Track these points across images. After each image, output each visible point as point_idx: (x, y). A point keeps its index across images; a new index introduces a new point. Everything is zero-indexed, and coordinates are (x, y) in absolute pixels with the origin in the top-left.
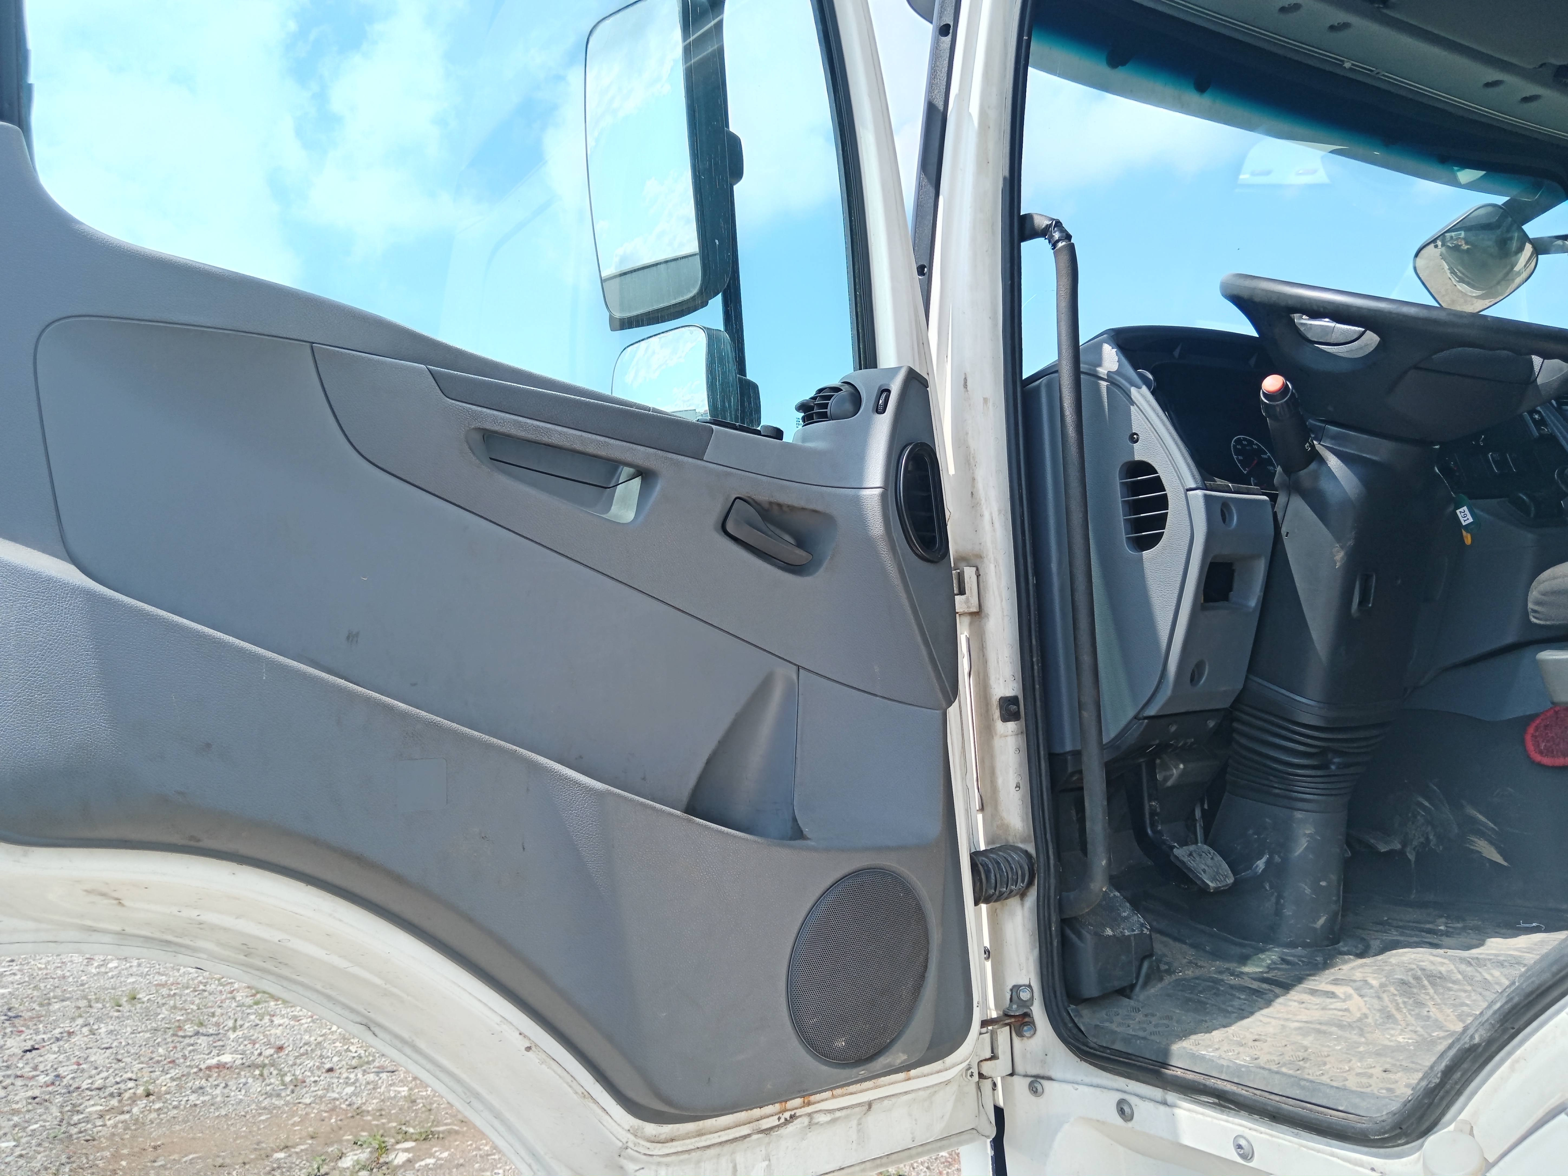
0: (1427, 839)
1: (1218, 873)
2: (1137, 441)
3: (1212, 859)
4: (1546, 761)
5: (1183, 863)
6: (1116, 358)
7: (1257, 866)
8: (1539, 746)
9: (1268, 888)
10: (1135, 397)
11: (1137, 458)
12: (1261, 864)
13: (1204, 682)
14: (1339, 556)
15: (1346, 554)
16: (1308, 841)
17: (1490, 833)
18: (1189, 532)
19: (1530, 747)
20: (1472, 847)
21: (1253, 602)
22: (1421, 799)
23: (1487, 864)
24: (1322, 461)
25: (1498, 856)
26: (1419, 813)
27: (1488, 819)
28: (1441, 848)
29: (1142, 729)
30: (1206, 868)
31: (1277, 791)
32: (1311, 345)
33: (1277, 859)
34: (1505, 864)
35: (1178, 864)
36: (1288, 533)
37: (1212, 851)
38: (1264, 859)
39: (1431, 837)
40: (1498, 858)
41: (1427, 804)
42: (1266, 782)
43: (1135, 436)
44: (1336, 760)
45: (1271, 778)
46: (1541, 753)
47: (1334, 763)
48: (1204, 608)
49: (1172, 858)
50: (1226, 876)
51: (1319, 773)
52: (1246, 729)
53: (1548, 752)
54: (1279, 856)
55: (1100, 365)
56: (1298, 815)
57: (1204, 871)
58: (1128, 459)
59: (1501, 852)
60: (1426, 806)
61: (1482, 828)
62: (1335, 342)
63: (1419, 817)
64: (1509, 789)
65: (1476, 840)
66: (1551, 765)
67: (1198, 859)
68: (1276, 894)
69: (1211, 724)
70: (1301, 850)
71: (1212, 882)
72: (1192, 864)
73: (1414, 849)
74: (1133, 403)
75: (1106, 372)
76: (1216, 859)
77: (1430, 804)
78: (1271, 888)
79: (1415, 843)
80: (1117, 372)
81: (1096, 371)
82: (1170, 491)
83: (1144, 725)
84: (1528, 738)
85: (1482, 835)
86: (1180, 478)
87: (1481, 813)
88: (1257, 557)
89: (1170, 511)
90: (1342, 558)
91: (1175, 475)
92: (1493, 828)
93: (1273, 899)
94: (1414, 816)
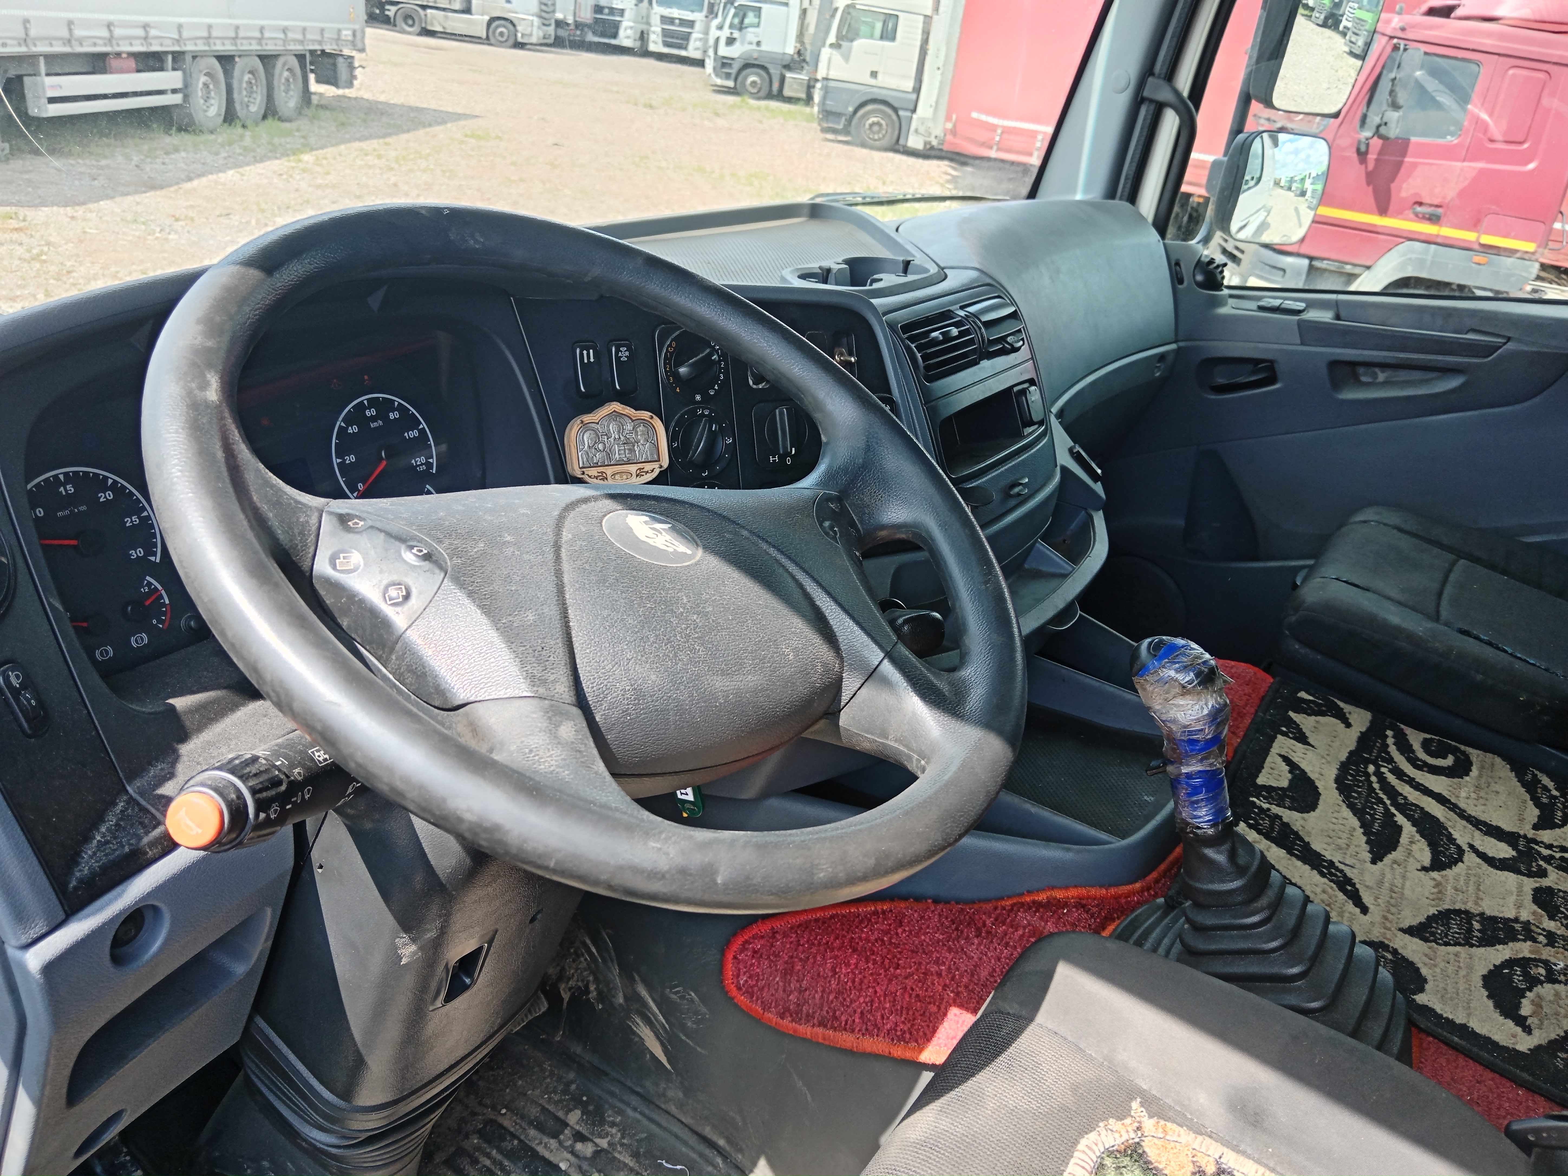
0: (587, 987)
4: (742, 1000)
14: (408, 950)
15: (421, 948)
17: (658, 1027)
19: (729, 973)
20: (634, 1028)
22: (588, 941)
23: (648, 1055)
25: (663, 1054)
26: (583, 955)
27: (660, 1012)
28: (600, 1006)
34: (668, 1067)
36: (321, 866)
39: (592, 988)
40: (661, 1057)
41: (594, 950)
46: (739, 987)
53: (748, 992)
59: (667, 1053)
60: (593, 953)
61: (652, 1018)
63: (582, 959)
64: (693, 995)
65: (641, 1023)
66: (745, 1009)
73: (570, 989)
77: (598, 952)
79: (572, 983)
84: (730, 955)
85: (649, 1022)
87: (654, 1000)
90: (414, 953)
92: (662, 1023)
94: (578, 955)
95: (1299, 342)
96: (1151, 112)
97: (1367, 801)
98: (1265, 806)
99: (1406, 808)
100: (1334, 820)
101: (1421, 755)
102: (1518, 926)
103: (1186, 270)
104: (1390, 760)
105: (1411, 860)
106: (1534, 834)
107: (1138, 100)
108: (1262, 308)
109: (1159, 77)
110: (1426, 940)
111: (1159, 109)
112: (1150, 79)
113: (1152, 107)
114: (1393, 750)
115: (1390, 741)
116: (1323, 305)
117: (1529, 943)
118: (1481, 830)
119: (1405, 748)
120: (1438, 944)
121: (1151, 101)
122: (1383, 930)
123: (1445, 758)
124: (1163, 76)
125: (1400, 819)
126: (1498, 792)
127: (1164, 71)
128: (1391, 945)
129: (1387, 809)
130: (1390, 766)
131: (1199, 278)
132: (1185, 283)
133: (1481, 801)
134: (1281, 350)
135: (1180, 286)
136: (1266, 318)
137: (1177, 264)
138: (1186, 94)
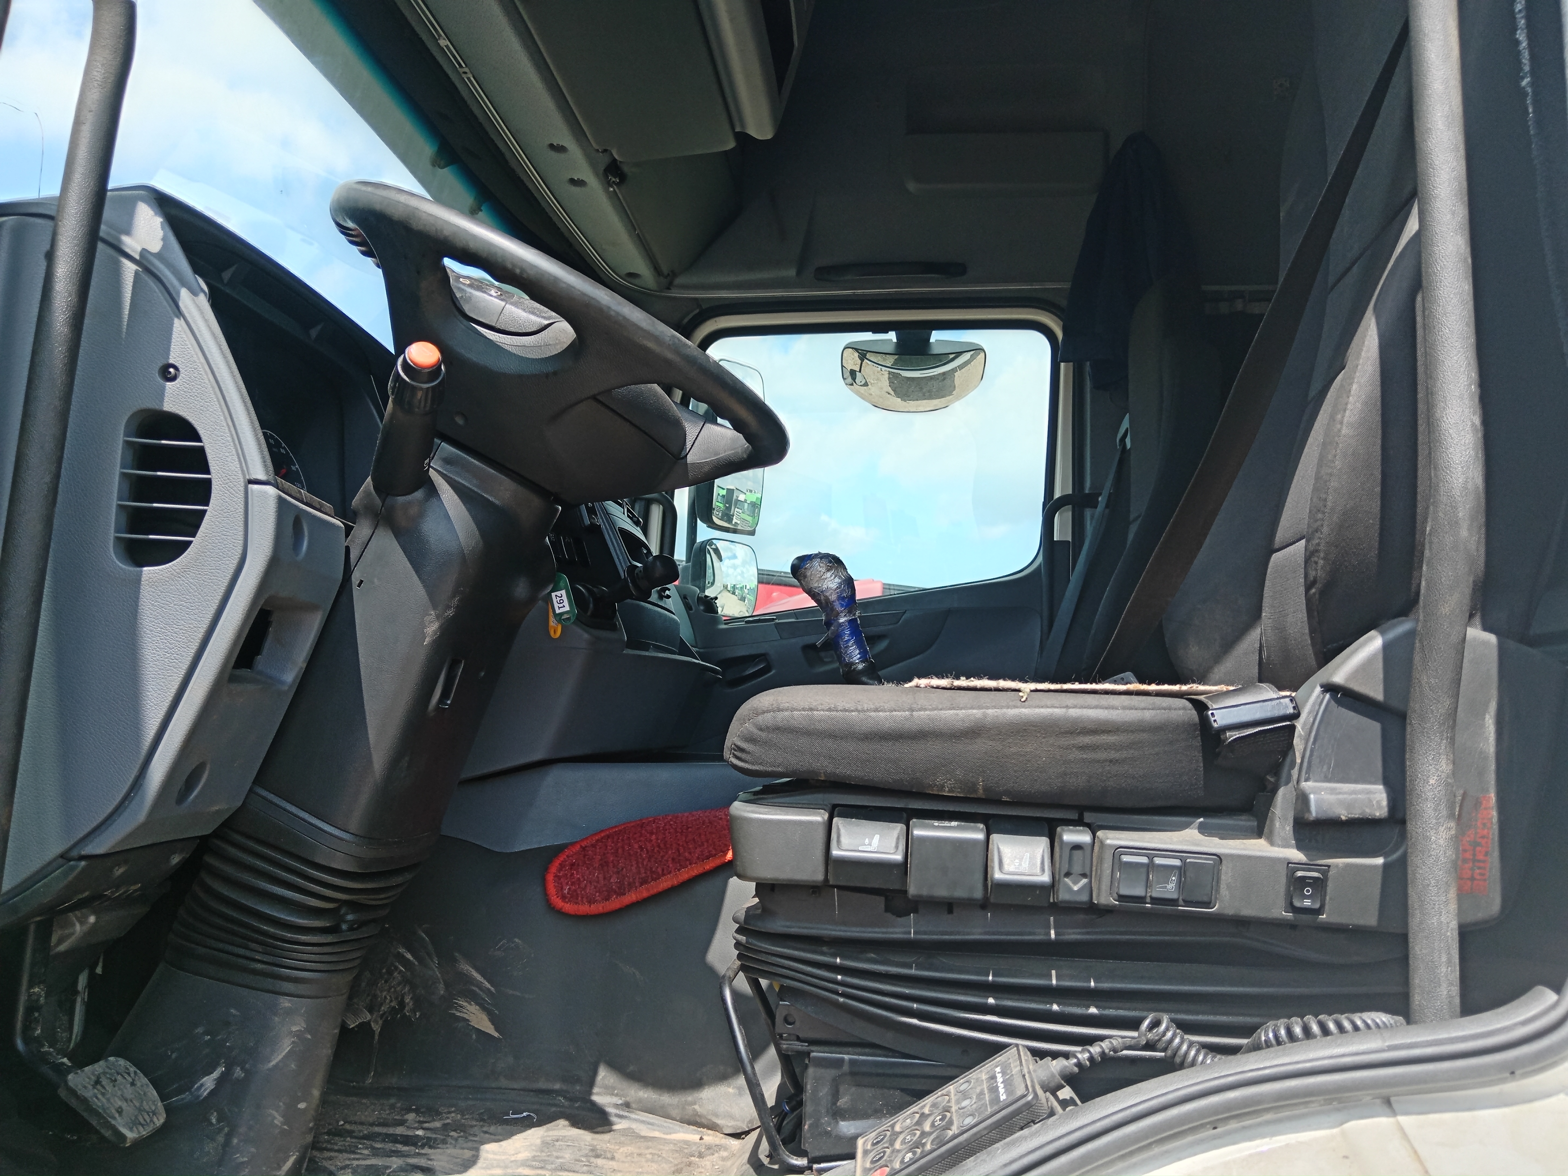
0: (402, 1004)
1: (140, 1110)
2: (173, 379)
3: (133, 1084)
4: (568, 907)
5: (84, 1101)
6: (161, 233)
7: (202, 1085)
8: (562, 888)
9: (214, 1121)
10: (186, 307)
11: (169, 406)
12: (208, 1082)
13: (197, 797)
14: (432, 628)
15: (440, 627)
16: (293, 1042)
17: (484, 996)
18: (239, 550)
19: (552, 890)
20: (458, 1014)
21: (290, 676)
22: (402, 950)
23: (474, 1036)
24: (432, 491)
25: (489, 1024)
26: (396, 968)
27: (485, 978)
28: (418, 1014)
29: (71, 877)
30: (124, 1105)
31: (259, 966)
32: (465, 322)
33: (238, 1073)
34: (496, 1035)
35: (73, 1103)
36: (361, 582)
37: (132, 1069)
38: (216, 1075)
39: (407, 1000)
40: (490, 1029)
41: (409, 956)
42: (242, 951)
43: (171, 370)
44: (350, 917)
45: (253, 945)
46: (563, 898)
47: (346, 922)
48: (232, 679)
49: (62, 1093)
50: (154, 1113)
51: (329, 939)
52: (229, 870)
53: (573, 897)
54: (242, 1069)
55: (128, 233)
56: (285, 1003)
57: (120, 1111)
58: (150, 404)
59: (493, 1020)
60: (409, 960)
61: (474, 988)
62: (503, 327)
63: (396, 974)
64: (517, 940)
65: (465, 1004)
66: (573, 913)
67: (109, 1088)
68: (226, 1129)
69: (176, 859)
70: (280, 1057)
71: (131, 1129)
72: (99, 1102)
73: (382, 1017)
74: (179, 313)
75: (139, 249)
76: (139, 1084)
77: (413, 956)
78: (219, 1120)
79: (384, 1008)
80: (159, 256)
81: (120, 241)
82: (216, 475)
83: (79, 869)
84: (550, 878)
85: (473, 997)
86: (242, 457)
87: (478, 970)
88: (312, 607)
89: (212, 510)
90: (435, 632)
91: (234, 452)
92: (489, 989)
93: (221, 1139)
94: (390, 973)
95: (779, 638)
103: (693, 601)
131: (702, 607)
132: (693, 608)
135: (691, 612)
137: (685, 597)
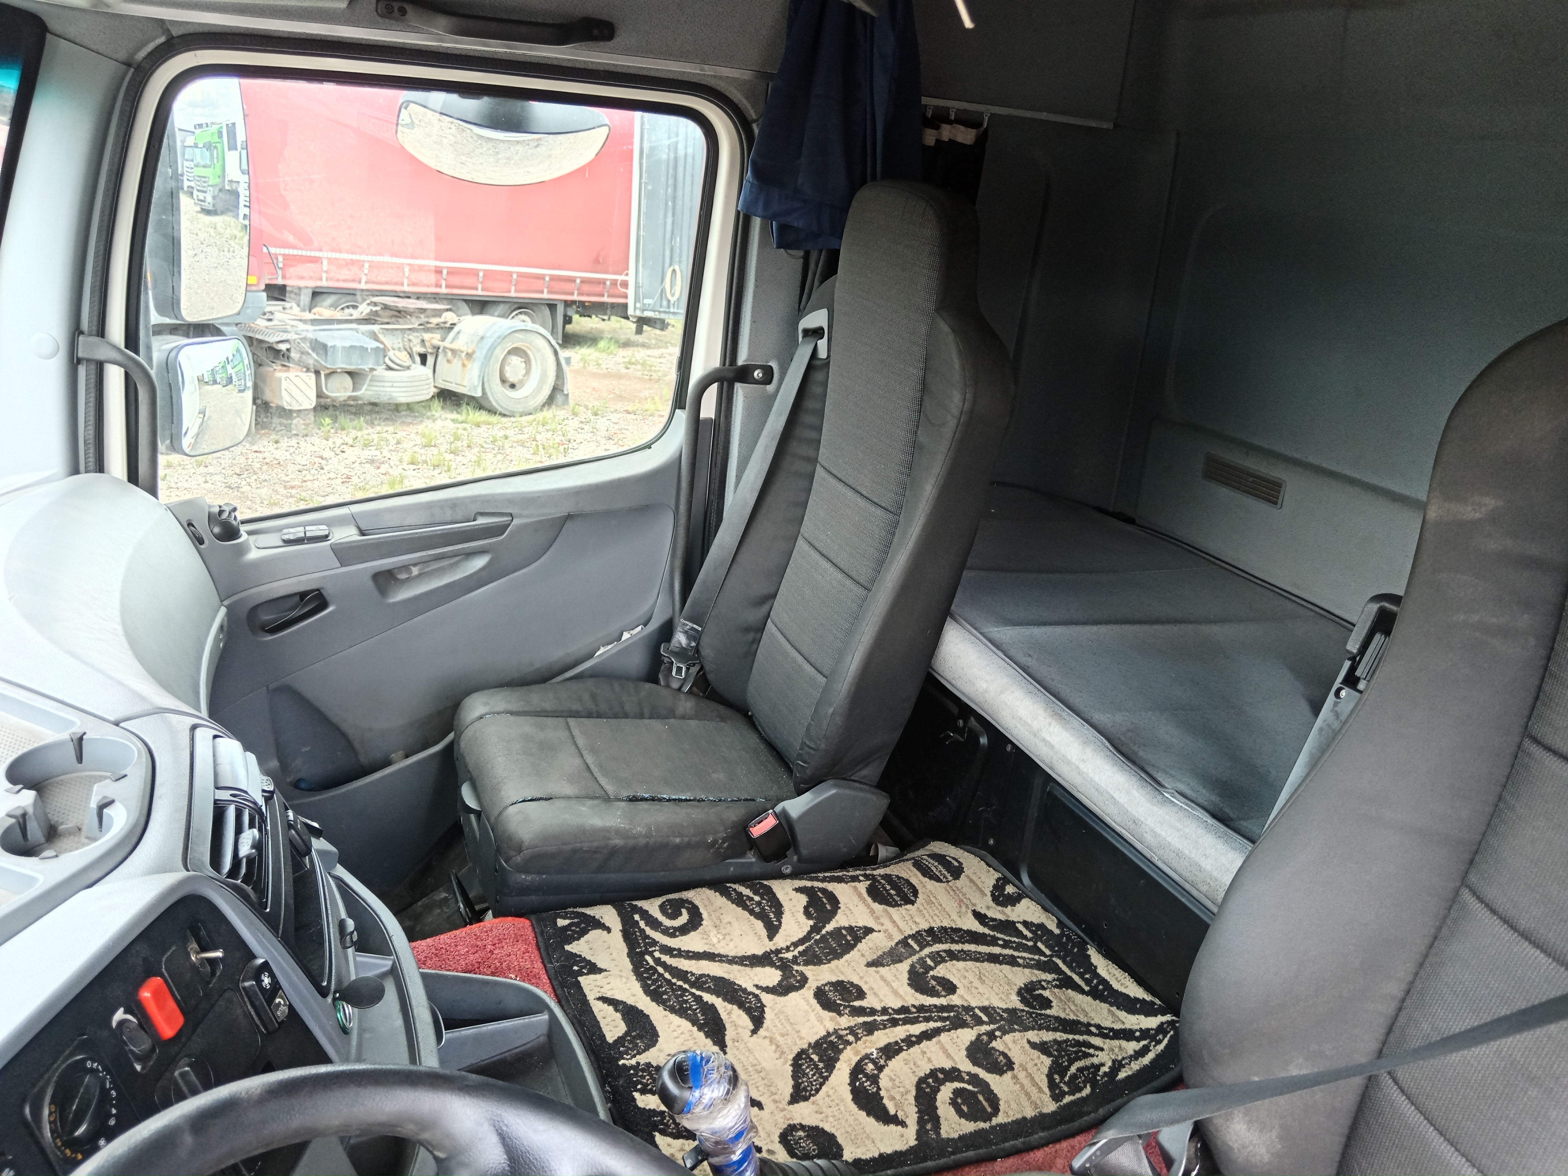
95: (339, 565)
96: (93, 372)
97: (677, 997)
98: (633, 1062)
99: (700, 982)
100: (675, 1034)
101: (667, 922)
102: (833, 1038)
103: (203, 528)
104: (654, 943)
105: (740, 1030)
106: (774, 944)
107: (74, 362)
108: (288, 542)
109: (90, 335)
110: (806, 1099)
111: (100, 367)
112: (81, 338)
113: (93, 367)
114: (649, 931)
115: (642, 924)
116: (341, 522)
117: (849, 1047)
118: (746, 965)
119: (655, 924)
120: (813, 1095)
121: (88, 361)
122: (782, 1114)
123: (681, 914)
124: (94, 333)
125: (708, 997)
126: (730, 923)
127: (94, 328)
128: (795, 1122)
129: (693, 994)
130: (657, 948)
131: (217, 530)
132: (206, 541)
133: (727, 937)
134: (324, 577)
135: (202, 547)
136: (298, 551)
137: (190, 524)
138: (122, 345)
